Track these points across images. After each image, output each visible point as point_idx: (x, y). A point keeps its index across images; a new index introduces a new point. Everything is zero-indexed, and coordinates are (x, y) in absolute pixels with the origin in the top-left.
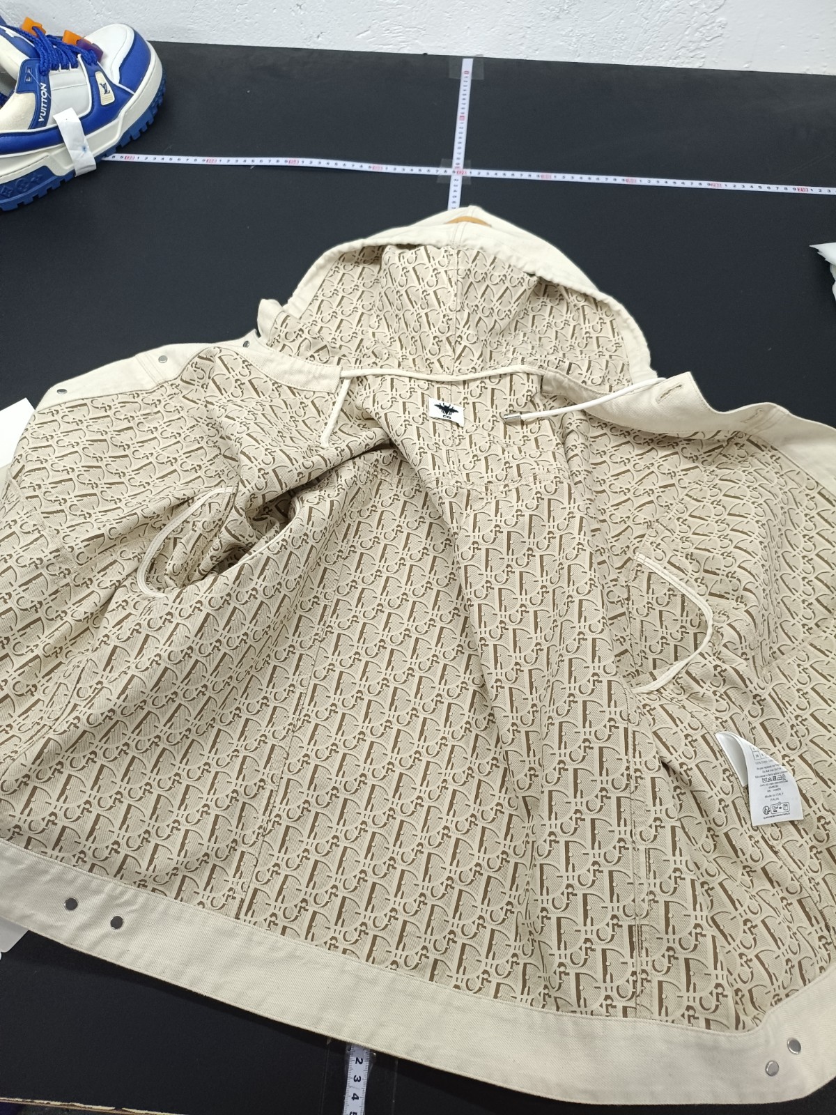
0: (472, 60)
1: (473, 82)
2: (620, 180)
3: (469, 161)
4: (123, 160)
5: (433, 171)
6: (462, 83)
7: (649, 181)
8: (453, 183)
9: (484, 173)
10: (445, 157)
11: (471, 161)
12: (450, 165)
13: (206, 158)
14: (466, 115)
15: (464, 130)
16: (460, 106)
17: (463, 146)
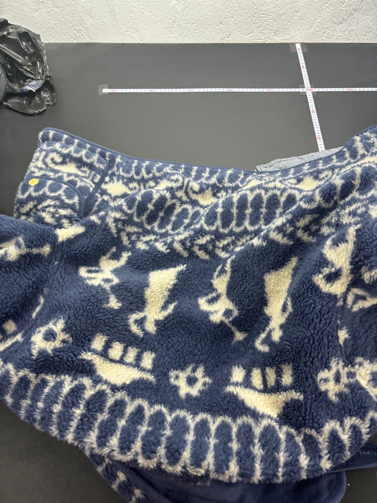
0: (299, 44)
1: (303, 53)
4: (150, 91)
5: (297, 90)
6: (298, 54)
8: (308, 95)
9: (321, 90)
10: (300, 83)
11: (314, 84)
12: (304, 87)
13: (189, 89)
14: (305, 66)
15: (306, 72)
16: (301, 63)
17: (307, 79)
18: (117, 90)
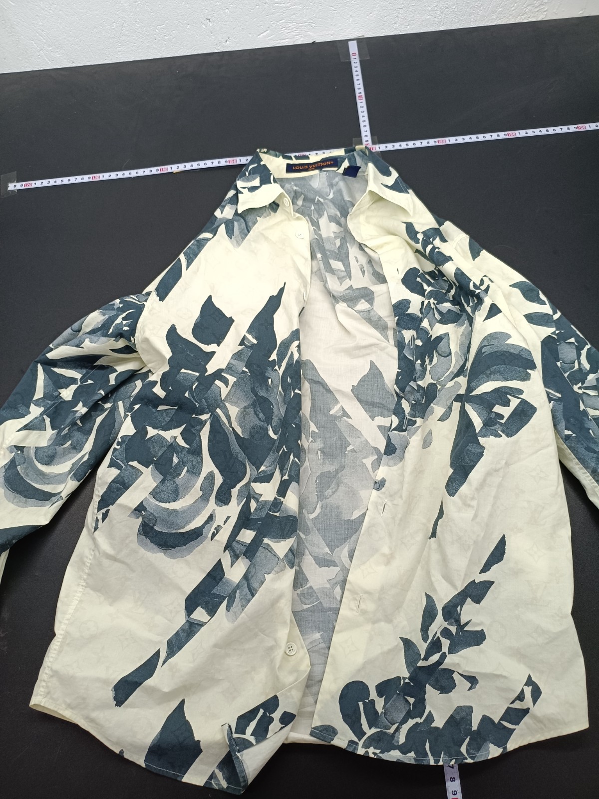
0: (355, 42)
1: (361, 62)
2: (502, 135)
3: (376, 137)
4: (91, 180)
6: (353, 65)
7: (527, 133)
9: (390, 147)
11: (378, 137)
12: (361, 143)
13: (159, 168)
14: (363, 94)
15: (365, 109)
16: (356, 87)
17: (367, 123)
18: (33, 182)
